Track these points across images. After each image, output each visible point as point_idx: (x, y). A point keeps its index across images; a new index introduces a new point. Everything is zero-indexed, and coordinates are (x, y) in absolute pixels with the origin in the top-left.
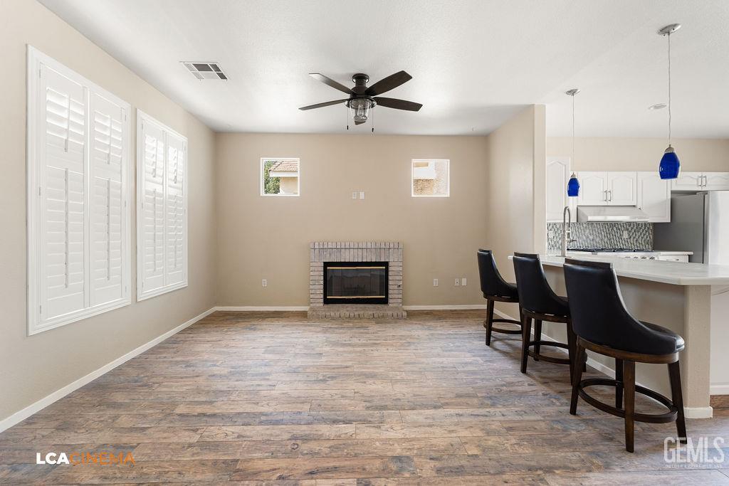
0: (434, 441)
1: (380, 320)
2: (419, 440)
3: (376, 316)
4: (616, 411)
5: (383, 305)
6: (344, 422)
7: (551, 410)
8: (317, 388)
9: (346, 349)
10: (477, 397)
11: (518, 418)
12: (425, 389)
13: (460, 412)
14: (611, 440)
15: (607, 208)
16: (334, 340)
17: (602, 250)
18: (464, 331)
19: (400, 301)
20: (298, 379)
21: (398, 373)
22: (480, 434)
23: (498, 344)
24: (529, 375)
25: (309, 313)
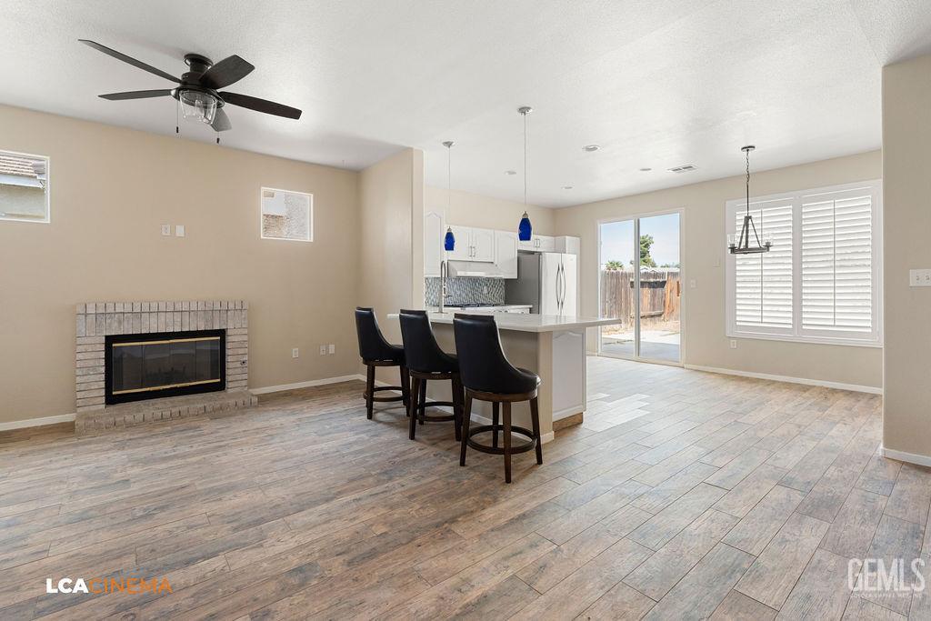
0: (335, 537)
1: (217, 414)
2: (317, 541)
3: (208, 409)
4: (493, 450)
5: (217, 393)
6: (205, 558)
7: (444, 468)
8: (137, 529)
9: (171, 464)
10: (371, 476)
11: (415, 484)
12: (310, 485)
13: (357, 496)
14: (494, 478)
15: (472, 264)
16: (143, 456)
17: (468, 305)
18: (339, 408)
19: (244, 383)
20: (92, 527)
21: (266, 475)
22: (383, 511)
23: (379, 416)
24: (417, 441)
25: (80, 423)
